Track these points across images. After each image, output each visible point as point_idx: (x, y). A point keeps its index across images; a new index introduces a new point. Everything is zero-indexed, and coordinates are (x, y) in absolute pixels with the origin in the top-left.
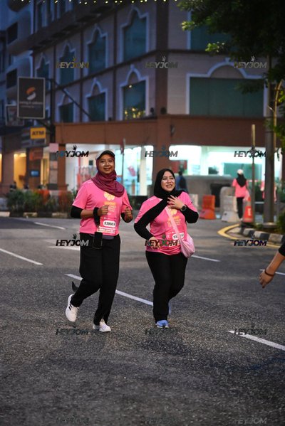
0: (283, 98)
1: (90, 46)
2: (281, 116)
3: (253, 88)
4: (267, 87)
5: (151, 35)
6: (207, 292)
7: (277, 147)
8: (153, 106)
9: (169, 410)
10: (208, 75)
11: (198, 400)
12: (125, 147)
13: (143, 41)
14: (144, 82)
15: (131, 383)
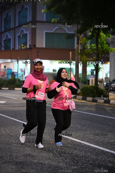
0: (82, 41)
1: (5, 19)
2: (81, 48)
3: (70, 37)
4: (76, 37)
5: (29, 15)
6: (51, 119)
7: (80, 61)
8: (30, 44)
9: (35, 167)
10: (53, 32)
11: (47, 163)
12: (19, 60)
13: (26, 17)
14: (27, 34)
15: (20, 157)
